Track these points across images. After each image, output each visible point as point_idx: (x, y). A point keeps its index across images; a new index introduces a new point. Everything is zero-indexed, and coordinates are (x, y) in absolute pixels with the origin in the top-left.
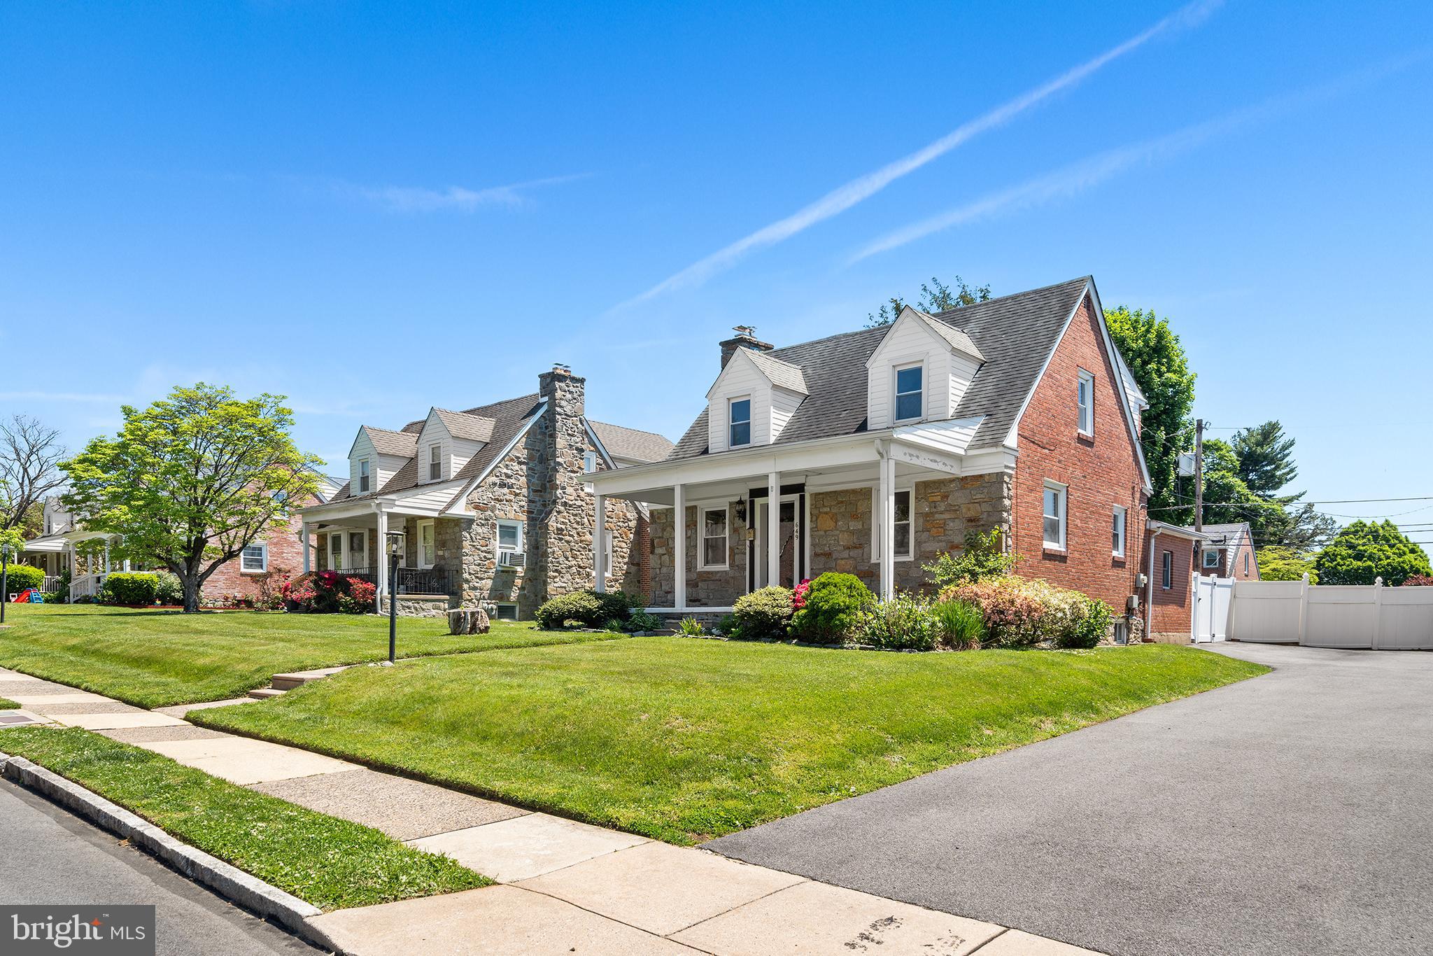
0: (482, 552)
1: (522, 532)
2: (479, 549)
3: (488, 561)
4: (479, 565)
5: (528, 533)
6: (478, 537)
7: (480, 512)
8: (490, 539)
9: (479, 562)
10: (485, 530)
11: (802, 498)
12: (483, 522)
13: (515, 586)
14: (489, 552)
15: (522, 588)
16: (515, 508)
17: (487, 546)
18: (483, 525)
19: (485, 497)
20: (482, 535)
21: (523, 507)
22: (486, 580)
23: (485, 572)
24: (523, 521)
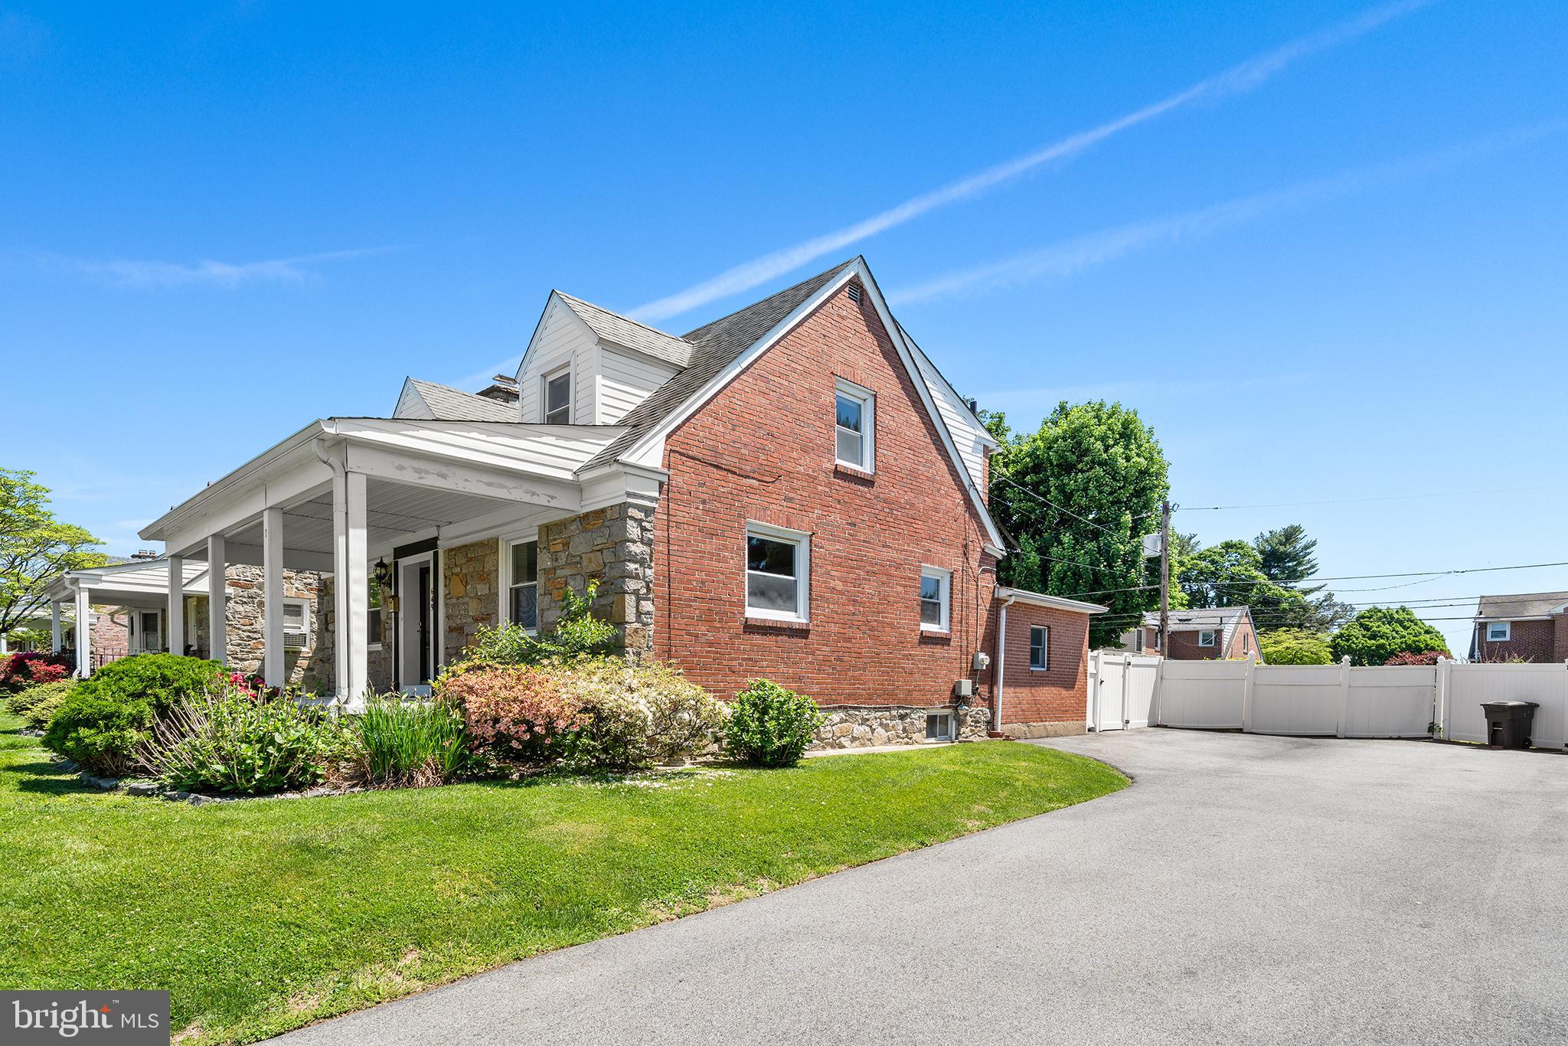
0: (243, 631)
1: (308, 611)
2: (239, 629)
3: (254, 641)
4: (239, 645)
5: (319, 612)
6: (237, 616)
7: (240, 590)
8: (257, 617)
9: (238, 642)
10: (248, 608)
11: (436, 555)
12: (245, 600)
13: (297, 666)
14: (255, 632)
15: (309, 669)
16: (296, 585)
17: (252, 624)
18: (245, 603)
19: (248, 574)
20: (244, 614)
21: (310, 584)
22: (250, 661)
23: (250, 652)
24: (310, 599)
